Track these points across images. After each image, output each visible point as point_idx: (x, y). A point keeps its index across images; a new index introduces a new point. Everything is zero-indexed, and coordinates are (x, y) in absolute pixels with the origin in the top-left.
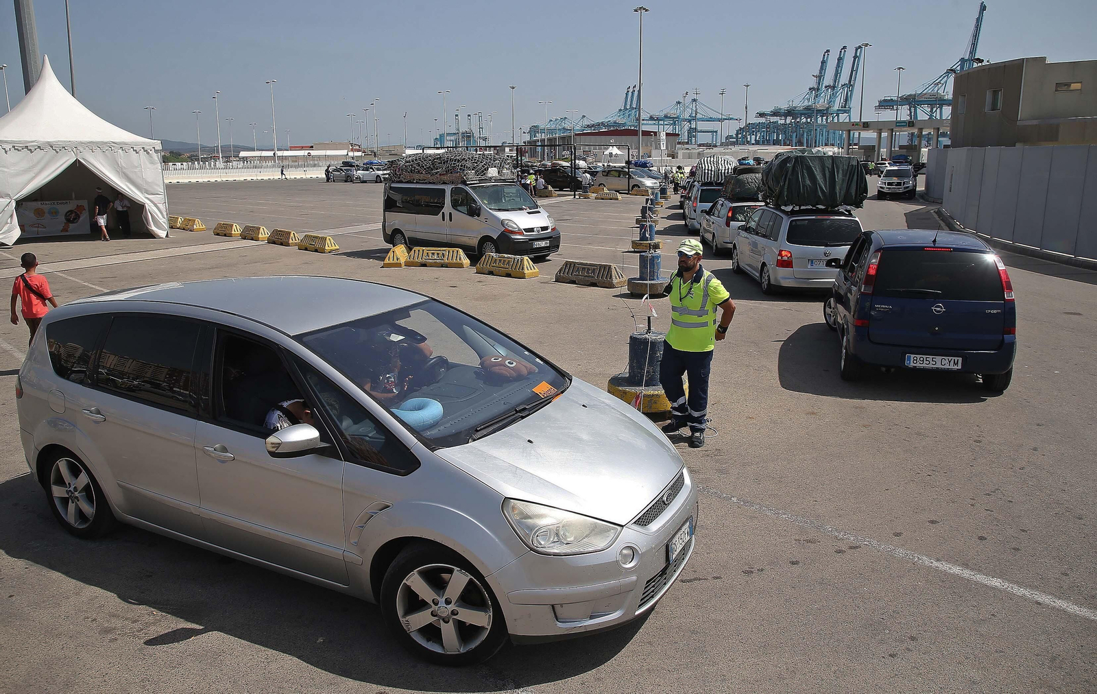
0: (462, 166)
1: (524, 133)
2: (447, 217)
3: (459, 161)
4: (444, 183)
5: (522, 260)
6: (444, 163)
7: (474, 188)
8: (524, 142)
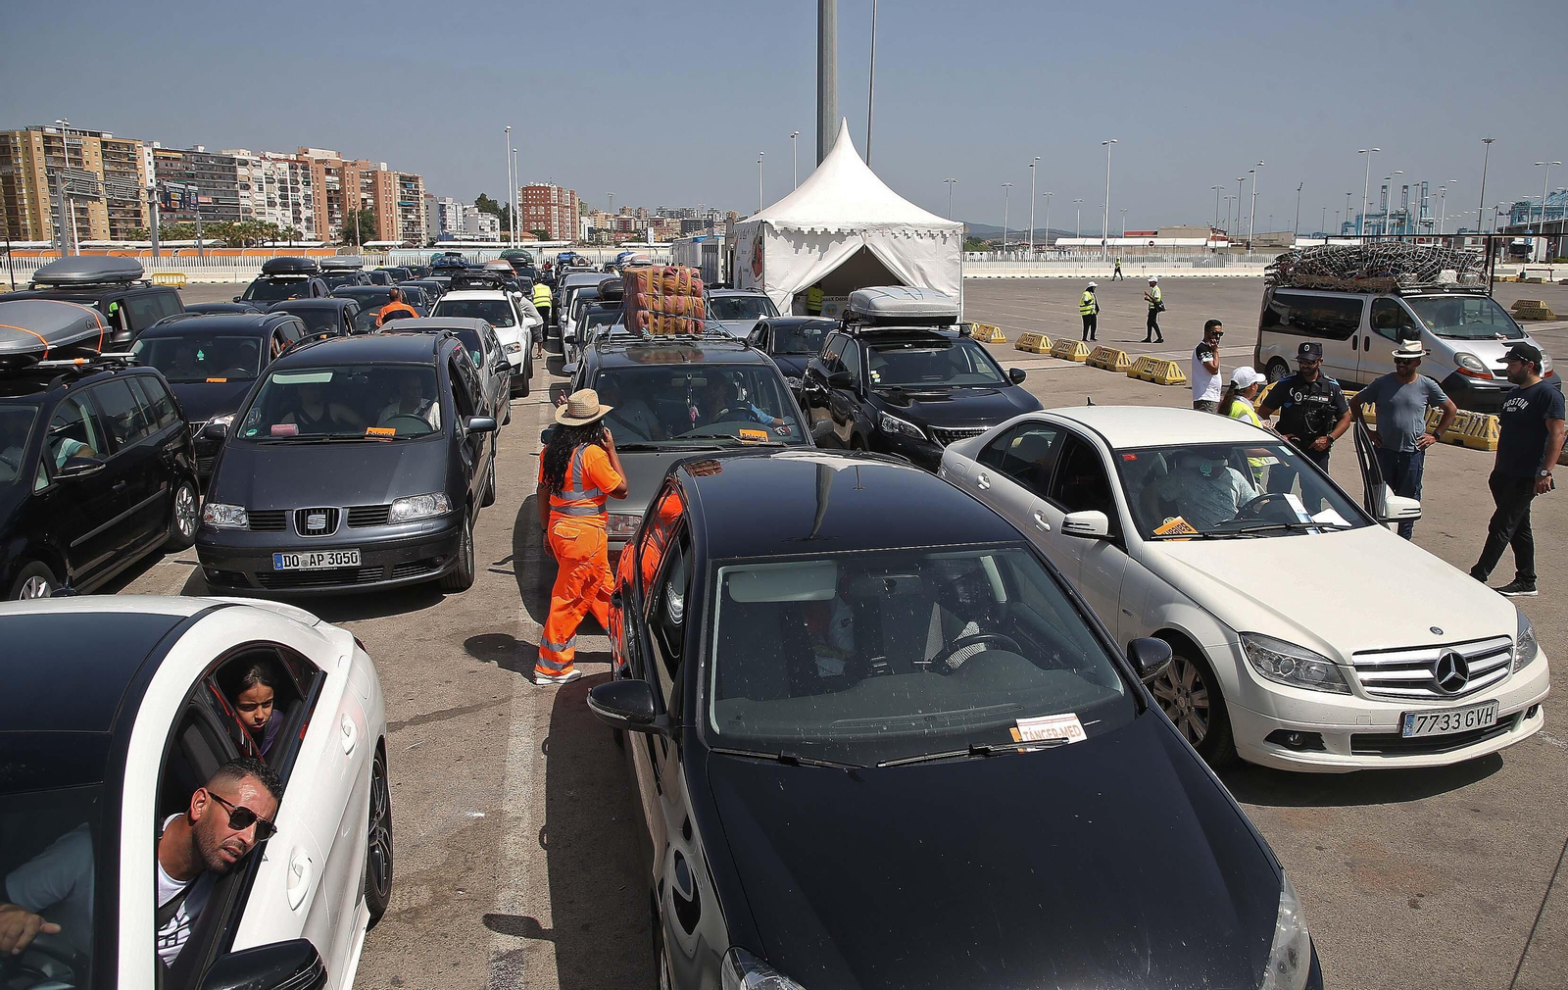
0: (1395, 265)
1: (1501, 214)
2: (1361, 343)
3: (1391, 257)
4: (1363, 291)
5: (1485, 421)
6: (1366, 260)
7: (1411, 301)
8: (1500, 230)
